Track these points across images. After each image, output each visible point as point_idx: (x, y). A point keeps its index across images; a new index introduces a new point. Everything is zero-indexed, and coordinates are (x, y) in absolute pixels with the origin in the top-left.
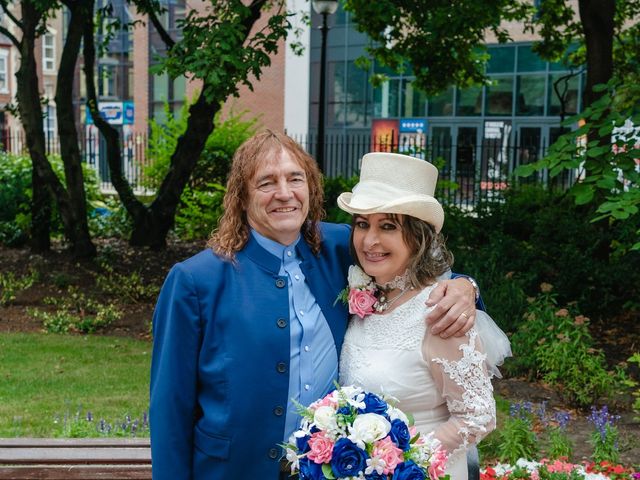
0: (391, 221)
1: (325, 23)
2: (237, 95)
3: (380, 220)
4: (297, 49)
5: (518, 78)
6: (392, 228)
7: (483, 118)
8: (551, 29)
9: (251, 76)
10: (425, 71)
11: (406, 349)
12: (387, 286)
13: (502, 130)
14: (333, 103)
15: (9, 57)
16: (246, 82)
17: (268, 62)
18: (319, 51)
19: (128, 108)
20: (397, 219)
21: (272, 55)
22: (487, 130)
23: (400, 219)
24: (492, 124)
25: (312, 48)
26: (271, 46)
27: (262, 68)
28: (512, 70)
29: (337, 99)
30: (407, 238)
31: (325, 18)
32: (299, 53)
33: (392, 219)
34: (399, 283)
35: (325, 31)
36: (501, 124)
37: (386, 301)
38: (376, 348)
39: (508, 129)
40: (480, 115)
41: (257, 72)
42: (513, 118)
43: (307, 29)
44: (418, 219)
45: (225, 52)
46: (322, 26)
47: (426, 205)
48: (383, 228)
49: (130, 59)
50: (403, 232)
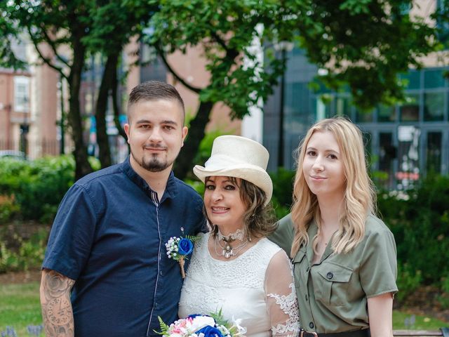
0: (231, 183)
3: (224, 182)
6: (233, 188)
7: (397, 123)
11: (252, 288)
12: (230, 237)
13: (413, 134)
20: (236, 182)
22: (400, 134)
23: (239, 182)
28: (420, 88)
30: (243, 198)
33: (232, 182)
34: (239, 235)
36: (412, 129)
37: (231, 249)
38: (228, 287)
39: (418, 133)
40: (394, 121)
42: (421, 123)
44: (252, 184)
47: (258, 173)
48: (226, 188)
50: (240, 192)
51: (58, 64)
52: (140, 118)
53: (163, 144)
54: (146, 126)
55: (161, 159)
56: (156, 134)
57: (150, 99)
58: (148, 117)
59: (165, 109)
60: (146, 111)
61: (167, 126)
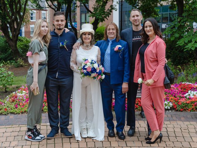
1: (122, 3)
2: (105, 21)
4: (116, 9)
5: (170, 13)
7: (161, 23)
8: (173, 3)
9: (107, 17)
10: (145, 13)
12: (88, 45)
13: (166, 26)
14: (125, 21)
15: (46, 13)
16: (106, 18)
17: (110, 14)
18: (121, 9)
19: (75, 24)
21: (111, 13)
22: (162, 26)
24: (163, 25)
25: (119, 8)
26: (111, 11)
27: (109, 15)
28: (168, 12)
29: (126, 20)
31: (122, 2)
32: (116, 10)
35: (122, 5)
36: (166, 25)
39: (167, 26)
40: (160, 22)
41: (108, 16)
42: (169, 23)
43: (118, 5)
45: (102, 12)
46: (121, 4)
49: (76, 12)
51: (54, 7)
52: (56, 19)
53: (61, 24)
54: (58, 21)
55: (61, 28)
56: (60, 22)
57: (58, 15)
58: (58, 19)
59: (61, 17)
60: (58, 18)
61: (62, 21)
